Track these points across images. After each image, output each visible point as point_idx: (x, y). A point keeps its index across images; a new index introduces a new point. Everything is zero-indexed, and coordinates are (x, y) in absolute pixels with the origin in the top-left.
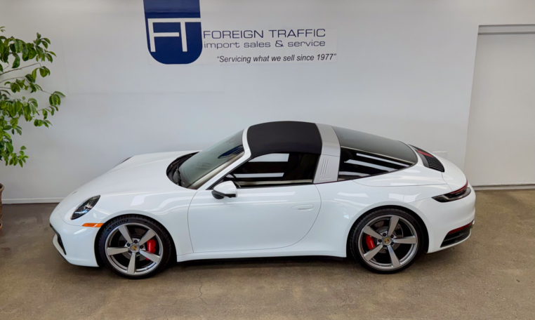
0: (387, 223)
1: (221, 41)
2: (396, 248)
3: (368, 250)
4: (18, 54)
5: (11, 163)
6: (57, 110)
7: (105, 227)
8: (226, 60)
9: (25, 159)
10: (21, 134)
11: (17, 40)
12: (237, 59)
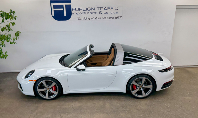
0: (141, 80)
1: (79, 12)
2: (144, 89)
3: (134, 90)
4: (4, 17)
5: (2, 58)
6: (18, 38)
7: (37, 81)
8: (81, 19)
9: (7, 56)
10: (5, 47)
11: (3, 12)
12: (85, 19)
